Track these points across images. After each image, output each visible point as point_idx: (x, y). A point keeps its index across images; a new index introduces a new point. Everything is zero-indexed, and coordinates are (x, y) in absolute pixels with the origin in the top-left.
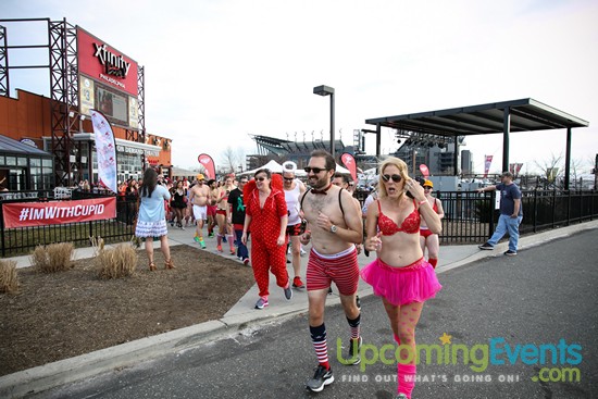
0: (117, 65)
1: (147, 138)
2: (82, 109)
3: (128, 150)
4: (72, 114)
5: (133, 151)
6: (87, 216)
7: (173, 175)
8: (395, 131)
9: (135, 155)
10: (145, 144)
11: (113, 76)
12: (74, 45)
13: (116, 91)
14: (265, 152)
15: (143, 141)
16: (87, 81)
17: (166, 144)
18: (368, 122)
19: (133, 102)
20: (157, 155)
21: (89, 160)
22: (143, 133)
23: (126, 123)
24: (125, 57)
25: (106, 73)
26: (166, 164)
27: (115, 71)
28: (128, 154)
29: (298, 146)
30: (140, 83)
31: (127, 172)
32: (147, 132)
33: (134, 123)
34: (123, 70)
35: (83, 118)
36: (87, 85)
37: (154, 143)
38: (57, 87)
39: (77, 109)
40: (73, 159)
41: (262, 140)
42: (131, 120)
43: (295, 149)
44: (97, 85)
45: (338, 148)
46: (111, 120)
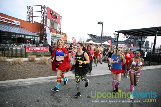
1: (61, 33)
6: (42, 50)
7: (67, 42)
8: (123, 34)
9: (58, 37)
10: (61, 35)
11: (54, 18)
12: (46, 11)
13: (55, 22)
14: (91, 38)
15: (60, 34)
16: (48, 19)
17: (66, 35)
18: (115, 32)
19: (58, 25)
20: (63, 37)
22: (60, 32)
23: (57, 30)
24: (58, 14)
25: (53, 18)
26: (65, 40)
27: (55, 17)
28: (56, 37)
30: (60, 20)
32: (61, 32)
33: (58, 30)
34: (57, 17)
36: (48, 20)
37: (63, 35)
38: (42, 21)
40: (44, 37)
41: (90, 35)
42: (58, 29)
43: (98, 38)
44: (51, 20)
45: (110, 38)
46: (53, 29)
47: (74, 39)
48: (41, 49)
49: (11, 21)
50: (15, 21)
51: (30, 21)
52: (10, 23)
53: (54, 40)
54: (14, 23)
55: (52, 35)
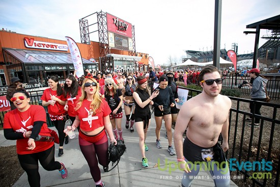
0: (123, 26)
1: (138, 54)
2: (110, 45)
4: (105, 47)
5: (129, 60)
10: (138, 57)
11: (121, 30)
12: (105, 20)
13: (123, 37)
14: (190, 57)
15: (136, 55)
16: (111, 33)
17: (146, 56)
18: (247, 27)
19: (130, 40)
20: (140, 60)
21: (113, 64)
22: (135, 52)
23: (127, 49)
24: (126, 22)
25: (118, 30)
26: (147, 64)
27: (122, 28)
29: (204, 53)
30: (133, 32)
31: (128, 68)
32: (137, 52)
33: (131, 48)
34: (125, 28)
35: (110, 48)
36: (111, 35)
37: (141, 56)
38: (101, 38)
39: (107, 45)
40: (107, 64)
41: (189, 52)
44: (115, 35)
46: (122, 48)
49: (52, 46)
50: (59, 45)
52: (52, 49)
53: (125, 67)
54: (58, 49)
55: (118, 59)
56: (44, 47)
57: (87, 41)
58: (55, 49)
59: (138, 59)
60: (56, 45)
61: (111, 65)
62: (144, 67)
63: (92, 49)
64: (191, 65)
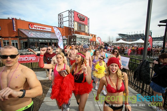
0: (83, 18)
2: (75, 29)
3: (84, 38)
4: (72, 30)
5: (85, 38)
7: (96, 43)
10: (90, 36)
11: (81, 21)
12: (73, 15)
13: (82, 24)
14: (121, 38)
16: (76, 22)
17: (95, 36)
18: (160, 22)
19: (86, 27)
21: (76, 40)
22: (89, 33)
23: (84, 32)
24: (85, 16)
25: (80, 20)
26: (95, 41)
29: (130, 36)
30: (88, 22)
34: (84, 19)
35: (75, 31)
36: (76, 23)
37: (92, 36)
38: (70, 25)
39: (73, 29)
40: (72, 40)
41: (120, 35)
42: (86, 31)
44: (78, 23)
45: (142, 36)
46: (81, 31)
47: (99, 39)
48: (26, 59)
49: (43, 28)
50: (47, 28)
51: (61, 27)
52: (43, 30)
53: (83, 42)
54: (46, 30)
55: (79, 37)
56: (39, 29)
57: (62, 26)
58: (44, 30)
59: (90, 38)
60: (45, 28)
61: (75, 40)
62: (93, 43)
63: (64, 31)
64: (122, 43)
